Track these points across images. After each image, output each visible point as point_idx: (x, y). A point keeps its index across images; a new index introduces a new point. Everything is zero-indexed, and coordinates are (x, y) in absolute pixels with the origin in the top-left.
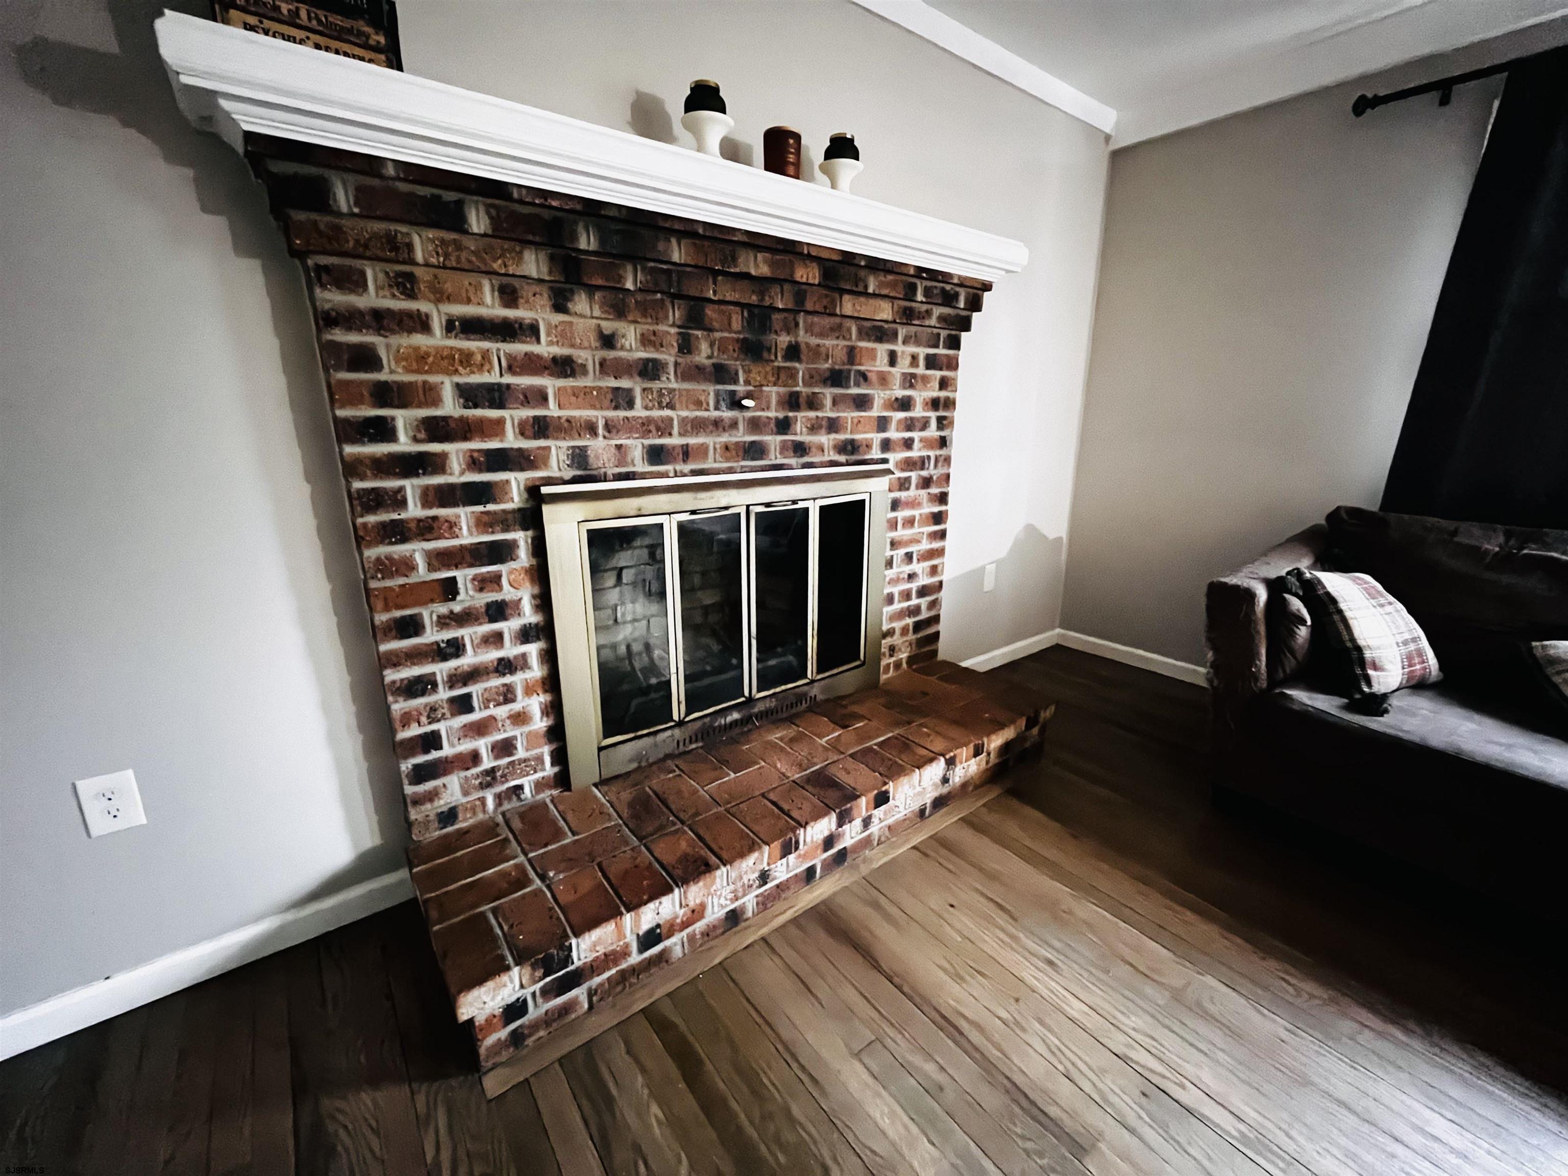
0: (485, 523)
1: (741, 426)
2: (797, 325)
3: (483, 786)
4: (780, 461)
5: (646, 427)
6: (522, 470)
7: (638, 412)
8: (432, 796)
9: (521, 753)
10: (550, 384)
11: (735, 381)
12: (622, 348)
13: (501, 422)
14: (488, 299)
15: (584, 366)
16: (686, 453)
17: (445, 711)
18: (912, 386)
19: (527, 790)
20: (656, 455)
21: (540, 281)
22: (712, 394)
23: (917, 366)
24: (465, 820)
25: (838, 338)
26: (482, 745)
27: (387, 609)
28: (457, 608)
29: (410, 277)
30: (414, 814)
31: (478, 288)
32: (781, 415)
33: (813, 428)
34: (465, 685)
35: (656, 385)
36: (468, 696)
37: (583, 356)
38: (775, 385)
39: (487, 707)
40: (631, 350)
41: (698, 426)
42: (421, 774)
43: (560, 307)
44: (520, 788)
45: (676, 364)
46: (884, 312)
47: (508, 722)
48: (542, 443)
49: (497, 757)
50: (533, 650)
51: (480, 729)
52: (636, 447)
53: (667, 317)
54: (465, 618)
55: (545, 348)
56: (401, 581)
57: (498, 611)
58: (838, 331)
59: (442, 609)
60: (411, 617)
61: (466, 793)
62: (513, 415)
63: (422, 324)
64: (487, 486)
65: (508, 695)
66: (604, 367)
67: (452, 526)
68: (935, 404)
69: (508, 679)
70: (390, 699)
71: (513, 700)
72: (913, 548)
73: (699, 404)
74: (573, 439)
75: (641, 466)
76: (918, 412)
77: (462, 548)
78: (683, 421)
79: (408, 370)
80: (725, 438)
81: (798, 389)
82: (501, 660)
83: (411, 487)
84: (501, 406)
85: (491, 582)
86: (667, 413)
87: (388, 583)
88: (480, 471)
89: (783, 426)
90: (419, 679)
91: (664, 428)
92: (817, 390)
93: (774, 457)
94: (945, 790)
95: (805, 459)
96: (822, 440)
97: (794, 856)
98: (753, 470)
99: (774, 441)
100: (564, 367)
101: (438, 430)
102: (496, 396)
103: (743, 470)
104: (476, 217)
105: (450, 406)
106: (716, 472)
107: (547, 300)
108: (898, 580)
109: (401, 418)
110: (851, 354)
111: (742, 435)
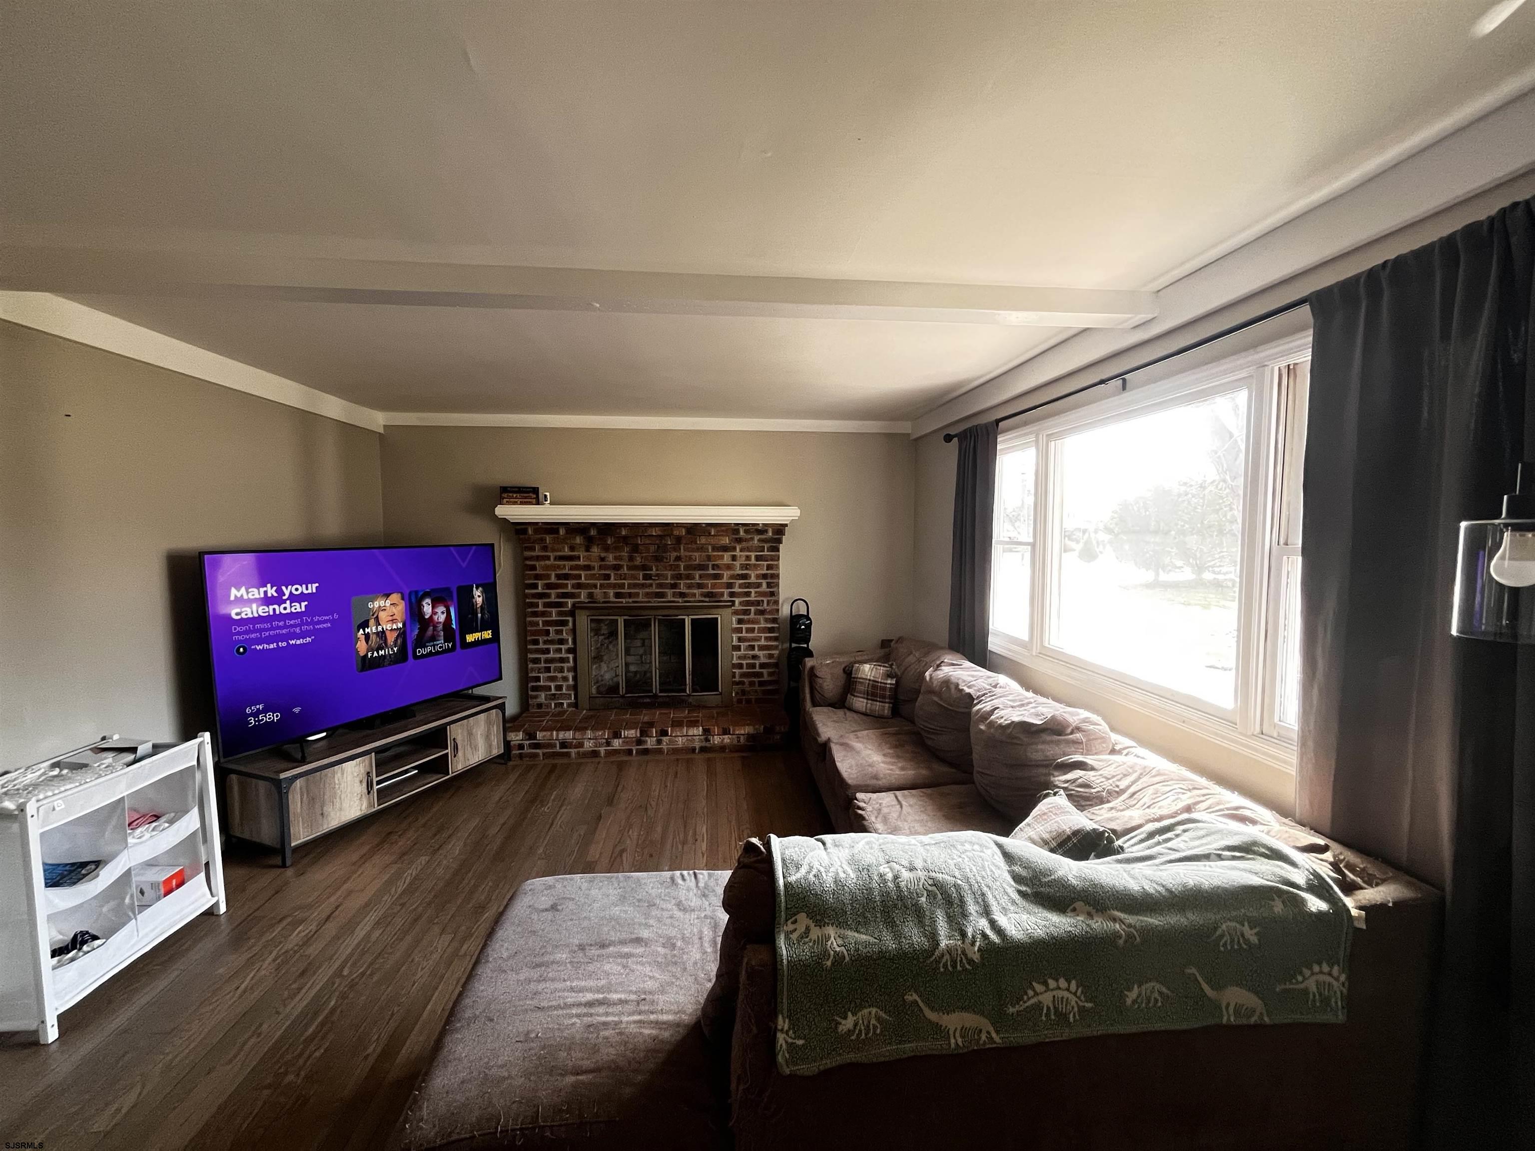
0: (560, 614)
1: (654, 586)
2: (680, 549)
3: (551, 699)
4: (672, 599)
5: (614, 586)
6: (572, 599)
7: (612, 580)
8: (536, 697)
9: (564, 691)
10: (583, 573)
11: (652, 570)
12: (607, 561)
13: (567, 584)
14: (566, 550)
15: (594, 567)
16: (630, 595)
17: (543, 670)
18: (747, 569)
19: (565, 705)
20: (617, 595)
21: (580, 544)
22: (641, 575)
23: (750, 560)
24: (544, 708)
25: (701, 552)
26: (553, 685)
27: (530, 636)
28: (549, 639)
29: (546, 547)
30: (530, 701)
31: (564, 548)
32: (672, 582)
33: (690, 587)
34: (549, 663)
35: (619, 572)
36: (550, 667)
37: (592, 564)
38: (670, 570)
39: (555, 672)
40: (610, 562)
41: (635, 586)
42: (535, 689)
43: (587, 550)
44: (563, 704)
45: (627, 565)
46: (726, 541)
47: (561, 679)
48: (579, 591)
49: (556, 690)
50: (571, 656)
51: (553, 679)
52: (611, 592)
53: (624, 550)
54: (551, 642)
55: (582, 563)
56: (535, 628)
57: (562, 642)
58: (702, 549)
59: (545, 638)
60: (537, 639)
61: (546, 700)
62: (570, 583)
63: (548, 558)
64: (561, 603)
65: (561, 670)
66: (601, 567)
67: (550, 614)
68: (765, 576)
69: (562, 665)
70: (528, 663)
71: (564, 672)
72: (756, 644)
73: (635, 578)
74: (588, 589)
75: (612, 599)
76: (753, 579)
77: (553, 620)
78: (629, 584)
79: (544, 570)
80: (647, 590)
81: (681, 572)
82: (560, 658)
83: (540, 602)
84: (568, 580)
85: (559, 632)
86: (624, 581)
87: (532, 628)
88: (560, 598)
89: (674, 586)
90: (537, 658)
91: (622, 586)
92: (691, 572)
93: (670, 598)
94: (707, 744)
95: (686, 599)
96: (695, 591)
97: (621, 740)
98: (659, 602)
99: (669, 592)
100: (588, 568)
101: (549, 586)
102: (566, 577)
103: (655, 602)
104: (562, 532)
105: (553, 579)
106: (642, 602)
107: (583, 549)
108: (744, 657)
109: (540, 583)
110: (709, 558)
111: (654, 589)
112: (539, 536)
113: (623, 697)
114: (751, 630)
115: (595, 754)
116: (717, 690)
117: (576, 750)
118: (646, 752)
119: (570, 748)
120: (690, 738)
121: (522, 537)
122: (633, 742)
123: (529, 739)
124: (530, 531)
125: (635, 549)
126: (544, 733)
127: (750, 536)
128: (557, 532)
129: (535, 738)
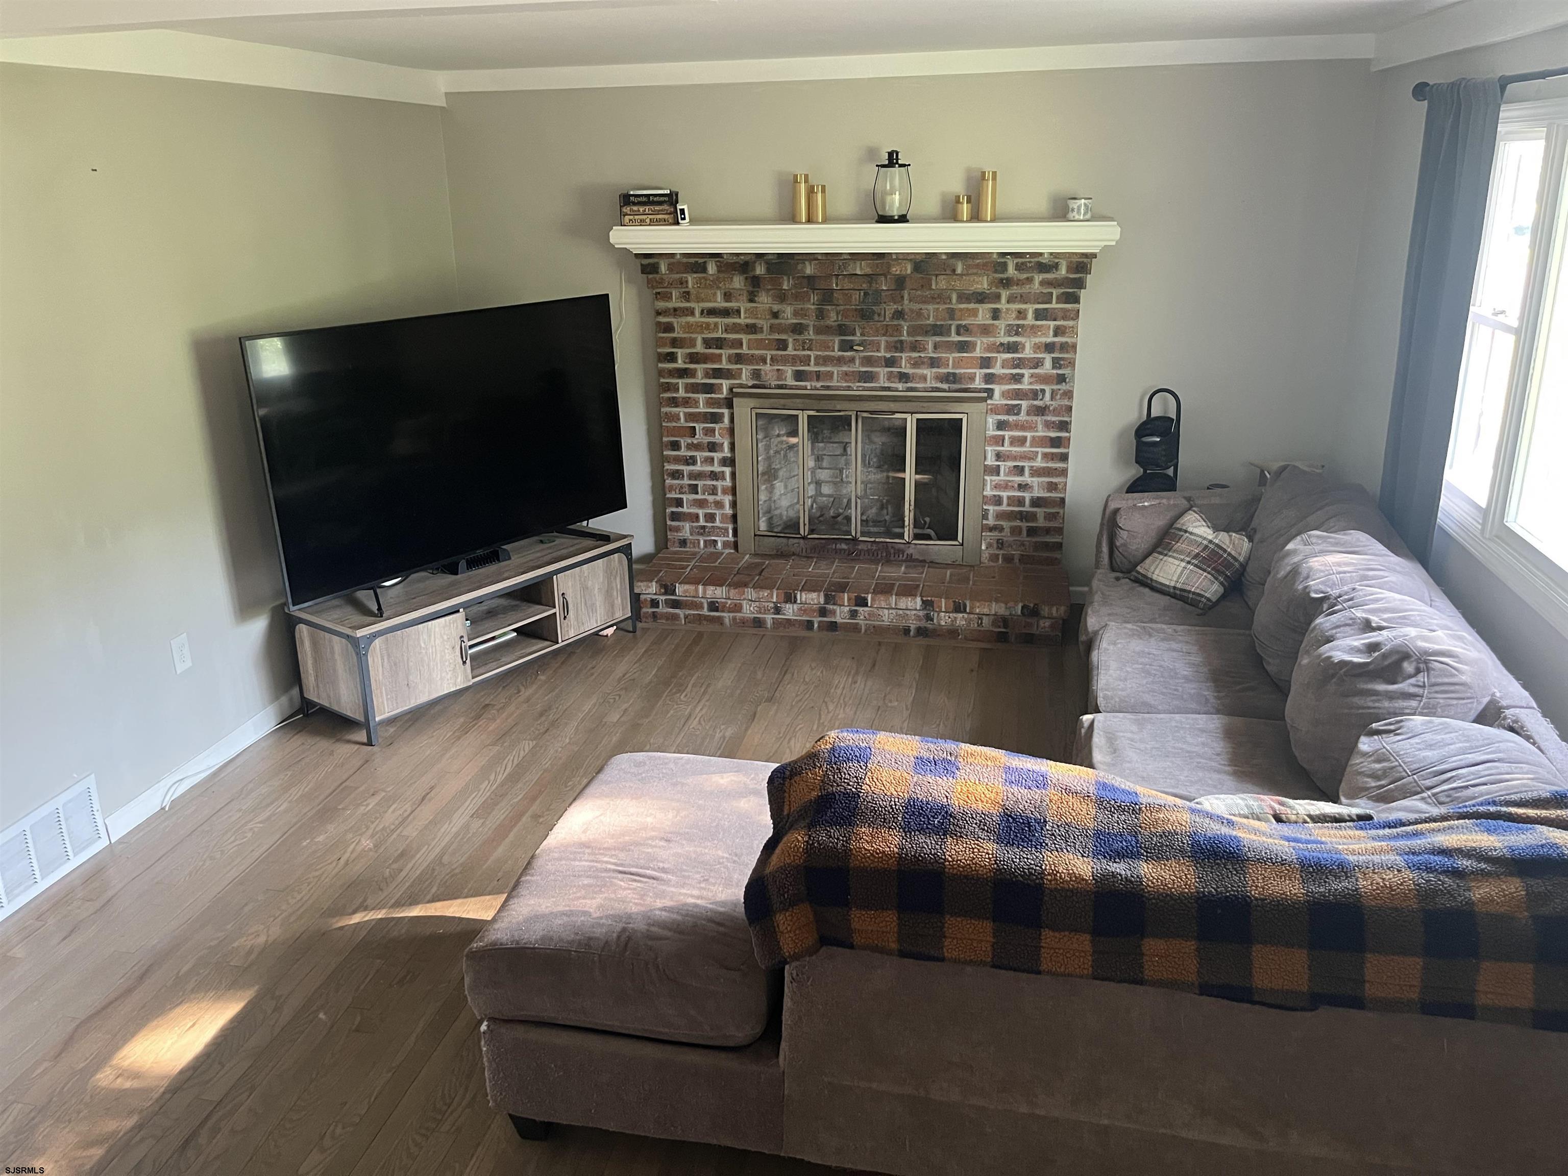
0: (710, 403)
1: (857, 362)
2: (902, 297)
3: (700, 534)
4: (887, 385)
5: (794, 360)
6: (728, 379)
7: (790, 351)
8: (678, 529)
9: (718, 523)
10: (745, 338)
11: (854, 334)
12: (783, 318)
13: (720, 355)
14: (719, 300)
15: (762, 328)
16: (818, 376)
17: (687, 490)
18: (1017, 334)
19: (719, 544)
20: (799, 375)
21: (741, 289)
22: (837, 342)
23: (1025, 318)
24: (690, 547)
25: (938, 303)
26: (701, 512)
27: (668, 436)
28: (695, 442)
29: (688, 293)
30: (670, 535)
31: (715, 294)
32: (888, 355)
33: (916, 364)
34: (696, 480)
35: (801, 337)
36: (697, 485)
37: (762, 323)
38: (884, 335)
39: (704, 494)
40: (788, 319)
41: (826, 360)
42: (675, 517)
43: (751, 301)
44: (716, 541)
45: (814, 326)
46: (983, 284)
47: (713, 505)
48: (739, 366)
49: (706, 521)
50: (727, 470)
51: (701, 504)
52: (789, 371)
53: (809, 300)
54: (697, 447)
55: (743, 320)
56: (674, 424)
57: (713, 447)
58: (939, 297)
59: (689, 441)
60: (677, 441)
61: (691, 535)
62: (725, 353)
63: (691, 312)
64: (712, 385)
65: (714, 491)
66: (772, 328)
67: (696, 403)
68: (1049, 348)
69: (714, 483)
70: (666, 477)
71: (717, 494)
72: (1025, 464)
73: (827, 348)
74: (753, 364)
75: (790, 382)
76: (1028, 353)
77: (700, 413)
78: (817, 358)
79: (684, 332)
80: (845, 369)
81: (903, 338)
82: (712, 472)
83: (681, 382)
84: (721, 348)
85: (710, 432)
86: (809, 353)
87: (669, 424)
88: (710, 378)
89: (890, 362)
90: (678, 471)
91: (806, 361)
92: (919, 338)
93: (883, 382)
94: (929, 625)
95: (909, 385)
96: (925, 372)
97: (795, 606)
98: (865, 389)
99: (882, 371)
100: (752, 329)
101: (694, 358)
102: (719, 343)
103: (858, 388)
104: (712, 268)
105: (699, 348)
106: (838, 388)
107: (745, 297)
108: (1006, 486)
109: (680, 353)
110: (951, 313)
111: (858, 367)
112: (678, 276)
113: (804, 538)
114: (1022, 441)
115: (758, 623)
116: (956, 539)
117: (731, 615)
118: (833, 626)
119: (723, 611)
120: (901, 612)
121: (651, 276)
122: (814, 611)
123: (666, 593)
124: (663, 268)
125: (827, 297)
126: (686, 587)
127: (1025, 276)
128: (704, 269)
129: (673, 593)
